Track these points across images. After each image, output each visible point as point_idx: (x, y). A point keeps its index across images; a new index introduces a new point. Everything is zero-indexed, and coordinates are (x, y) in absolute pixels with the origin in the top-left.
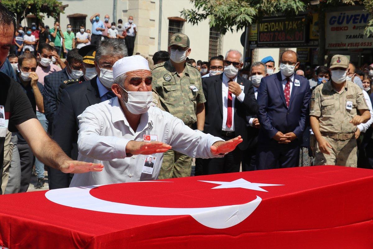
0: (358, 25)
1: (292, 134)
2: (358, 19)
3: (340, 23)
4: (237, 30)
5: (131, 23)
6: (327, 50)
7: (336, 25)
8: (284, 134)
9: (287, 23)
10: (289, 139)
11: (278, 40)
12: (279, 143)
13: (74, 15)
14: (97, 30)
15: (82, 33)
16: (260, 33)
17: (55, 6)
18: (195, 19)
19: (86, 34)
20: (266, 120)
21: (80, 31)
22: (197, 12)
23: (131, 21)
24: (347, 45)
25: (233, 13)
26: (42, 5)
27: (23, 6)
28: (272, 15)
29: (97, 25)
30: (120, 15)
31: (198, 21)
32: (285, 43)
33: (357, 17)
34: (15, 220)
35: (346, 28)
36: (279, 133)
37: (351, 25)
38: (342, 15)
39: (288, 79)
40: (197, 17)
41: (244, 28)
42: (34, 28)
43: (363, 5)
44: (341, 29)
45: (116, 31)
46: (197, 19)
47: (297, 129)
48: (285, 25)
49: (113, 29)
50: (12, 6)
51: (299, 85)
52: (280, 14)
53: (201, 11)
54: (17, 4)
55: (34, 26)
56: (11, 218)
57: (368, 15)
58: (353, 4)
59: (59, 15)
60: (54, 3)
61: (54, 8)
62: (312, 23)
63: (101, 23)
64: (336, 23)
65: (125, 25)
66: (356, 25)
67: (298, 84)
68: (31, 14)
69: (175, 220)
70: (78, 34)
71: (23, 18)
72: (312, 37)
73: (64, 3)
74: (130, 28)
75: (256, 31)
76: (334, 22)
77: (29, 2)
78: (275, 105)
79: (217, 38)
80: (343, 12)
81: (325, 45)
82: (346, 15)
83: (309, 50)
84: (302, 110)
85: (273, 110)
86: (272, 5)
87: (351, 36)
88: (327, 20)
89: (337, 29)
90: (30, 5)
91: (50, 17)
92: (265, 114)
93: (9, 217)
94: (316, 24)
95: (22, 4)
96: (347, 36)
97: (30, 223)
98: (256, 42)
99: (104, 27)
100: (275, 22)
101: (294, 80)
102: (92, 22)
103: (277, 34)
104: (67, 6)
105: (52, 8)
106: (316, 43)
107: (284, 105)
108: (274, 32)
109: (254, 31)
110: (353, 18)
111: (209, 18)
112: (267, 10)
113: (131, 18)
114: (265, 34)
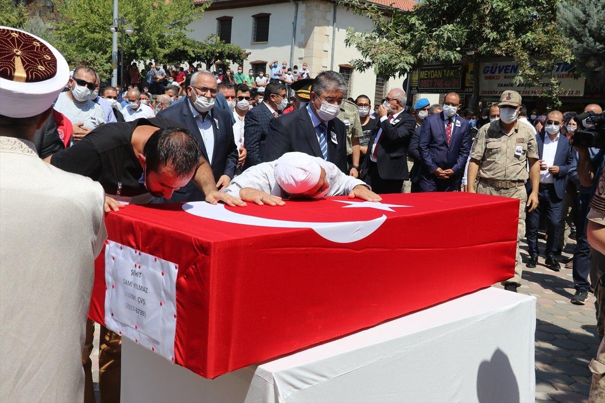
0: (509, 74)
1: (450, 171)
2: (509, 69)
3: (492, 73)
4: (399, 77)
5: (304, 69)
6: (481, 97)
7: (489, 74)
8: (443, 170)
9: (445, 71)
10: (447, 175)
11: (437, 87)
12: (438, 178)
13: (256, 61)
14: (275, 75)
15: (261, 78)
16: (420, 80)
17: (240, 53)
18: (362, 67)
19: (264, 79)
20: (428, 156)
21: (259, 75)
22: (364, 60)
23: (305, 67)
24: (498, 92)
25: (394, 61)
26: (229, 53)
27: (213, 54)
28: (430, 64)
29: (275, 71)
30: (296, 62)
31: (365, 69)
32: (443, 90)
33: (508, 68)
34: (145, 225)
35: (498, 78)
36: (439, 169)
37: (503, 74)
38: (495, 65)
39: (450, 120)
40: (364, 65)
41: (406, 75)
42: (220, 73)
43: (512, 56)
44: (493, 78)
45: (291, 76)
46: (364, 67)
47: (456, 166)
48: (443, 73)
49: (289, 74)
50: (203, 54)
51: (460, 126)
52: (439, 63)
53: (368, 60)
54: (207, 52)
55: (220, 71)
56: (142, 223)
57: (517, 66)
58: (504, 55)
59: (242, 61)
60: (239, 51)
61: (238, 55)
62: (467, 72)
63: (279, 68)
64: (489, 73)
65: (300, 70)
66: (507, 75)
67: (459, 124)
68: (219, 61)
69: (297, 232)
70: (258, 78)
71: (212, 64)
72: (467, 85)
73: (247, 51)
74: (304, 73)
75: (417, 78)
76: (488, 71)
77: (217, 51)
78: (437, 143)
79: (383, 85)
80: (496, 63)
81: (478, 92)
82: (498, 66)
83: (464, 97)
84: (461, 149)
85: (434, 147)
86: (432, 54)
87: (502, 84)
88: (481, 70)
89: (490, 78)
90: (218, 53)
91: (235, 63)
92: (427, 150)
93: (140, 222)
94: (471, 73)
95: (211, 52)
96: (499, 84)
97: (158, 229)
98: (417, 87)
99: (281, 72)
100: (435, 70)
101: (456, 121)
102: (271, 67)
103: (435, 81)
104: (250, 53)
105: (236, 56)
106: (471, 90)
107: (445, 144)
108: (433, 79)
109: (415, 78)
110: (505, 68)
111: (374, 66)
112: (427, 59)
113: (305, 64)
114: (425, 81)
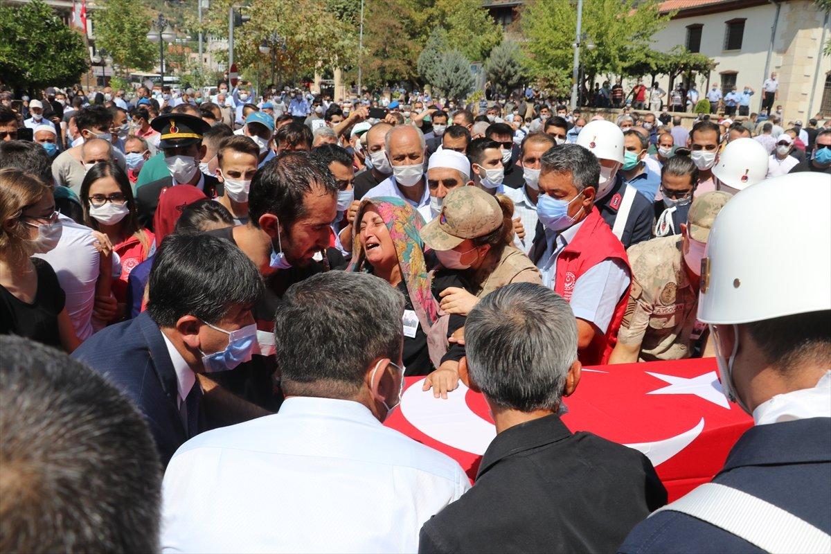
13: (726, 71)
17: (707, 64)
26: (695, 64)
27: (677, 65)
50: (667, 66)
54: (671, 64)
59: (709, 72)
61: (705, 66)
68: (684, 72)
71: (676, 76)
73: (716, 61)
77: (682, 62)
90: (682, 64)
104: (718, 64)
